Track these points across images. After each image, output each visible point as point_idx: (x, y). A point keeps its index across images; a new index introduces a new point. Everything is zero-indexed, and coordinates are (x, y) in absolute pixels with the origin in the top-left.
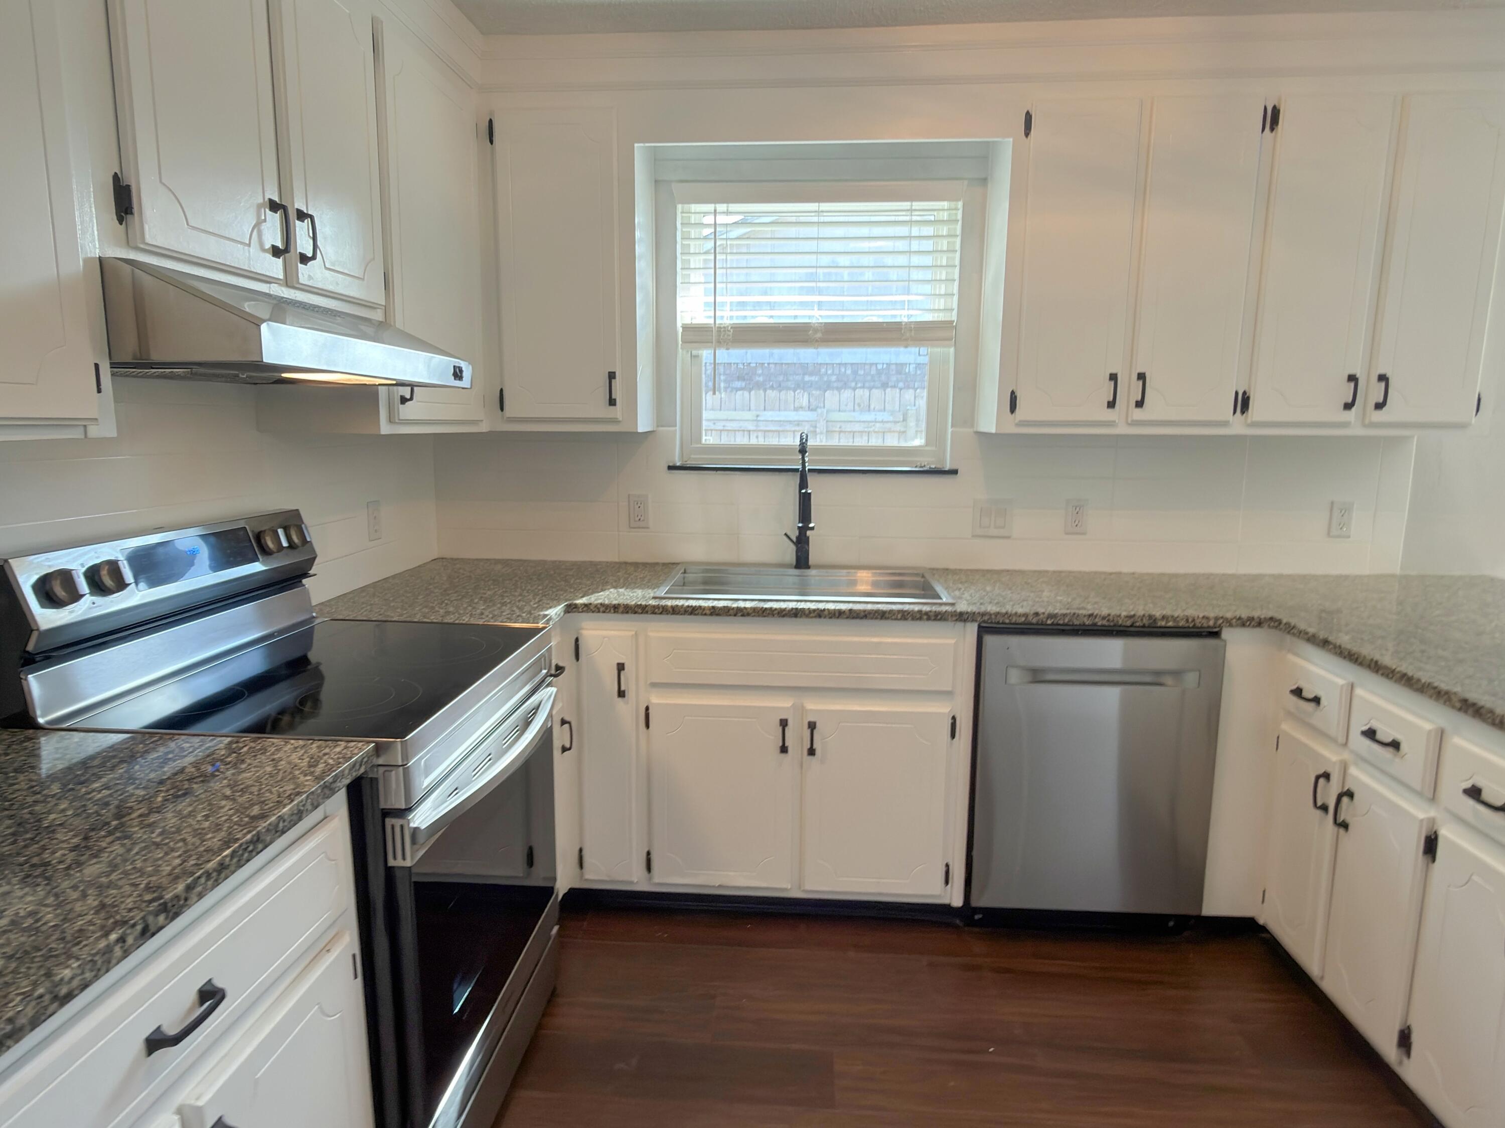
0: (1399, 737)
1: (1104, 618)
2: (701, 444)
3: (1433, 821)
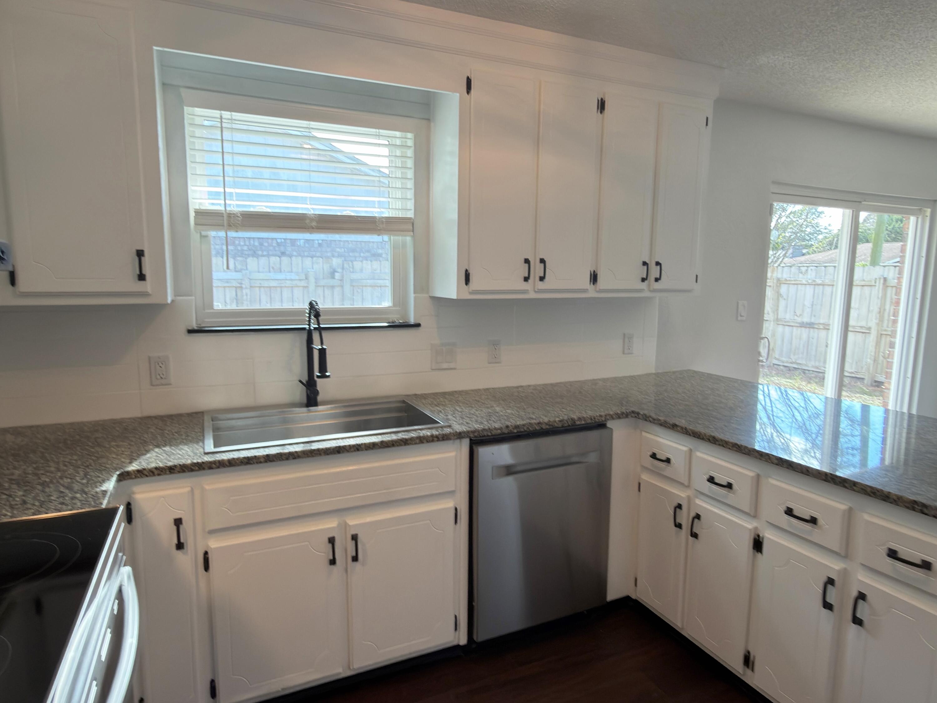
0: (731, 481)
1: (546, 424)
2: (213, 309)
3: (756, 528)
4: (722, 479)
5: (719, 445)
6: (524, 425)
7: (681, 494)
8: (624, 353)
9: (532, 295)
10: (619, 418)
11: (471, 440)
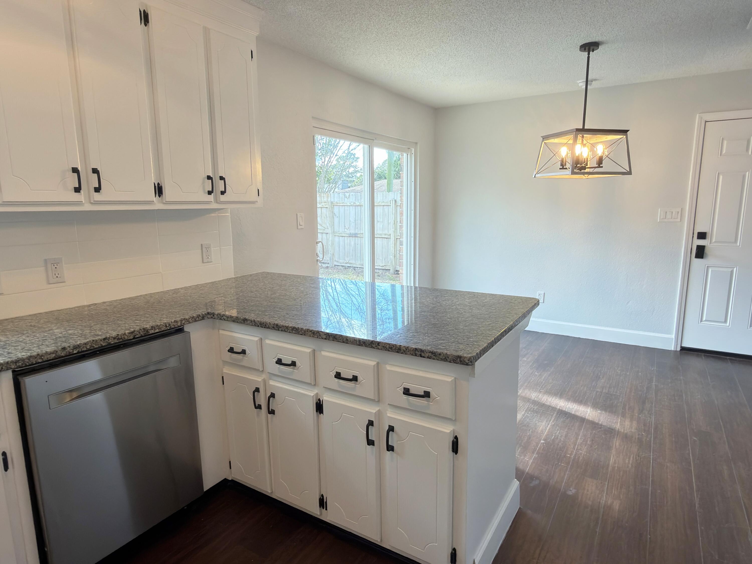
1: (114, 338)
3: (317, 395)
4: (287, 359)
5: (282, 330)
6: (85, 344)
7: (258, 379)
8: (203, 262)
9: (88, 207)
10: (196, 321)
11: (14, 371)
